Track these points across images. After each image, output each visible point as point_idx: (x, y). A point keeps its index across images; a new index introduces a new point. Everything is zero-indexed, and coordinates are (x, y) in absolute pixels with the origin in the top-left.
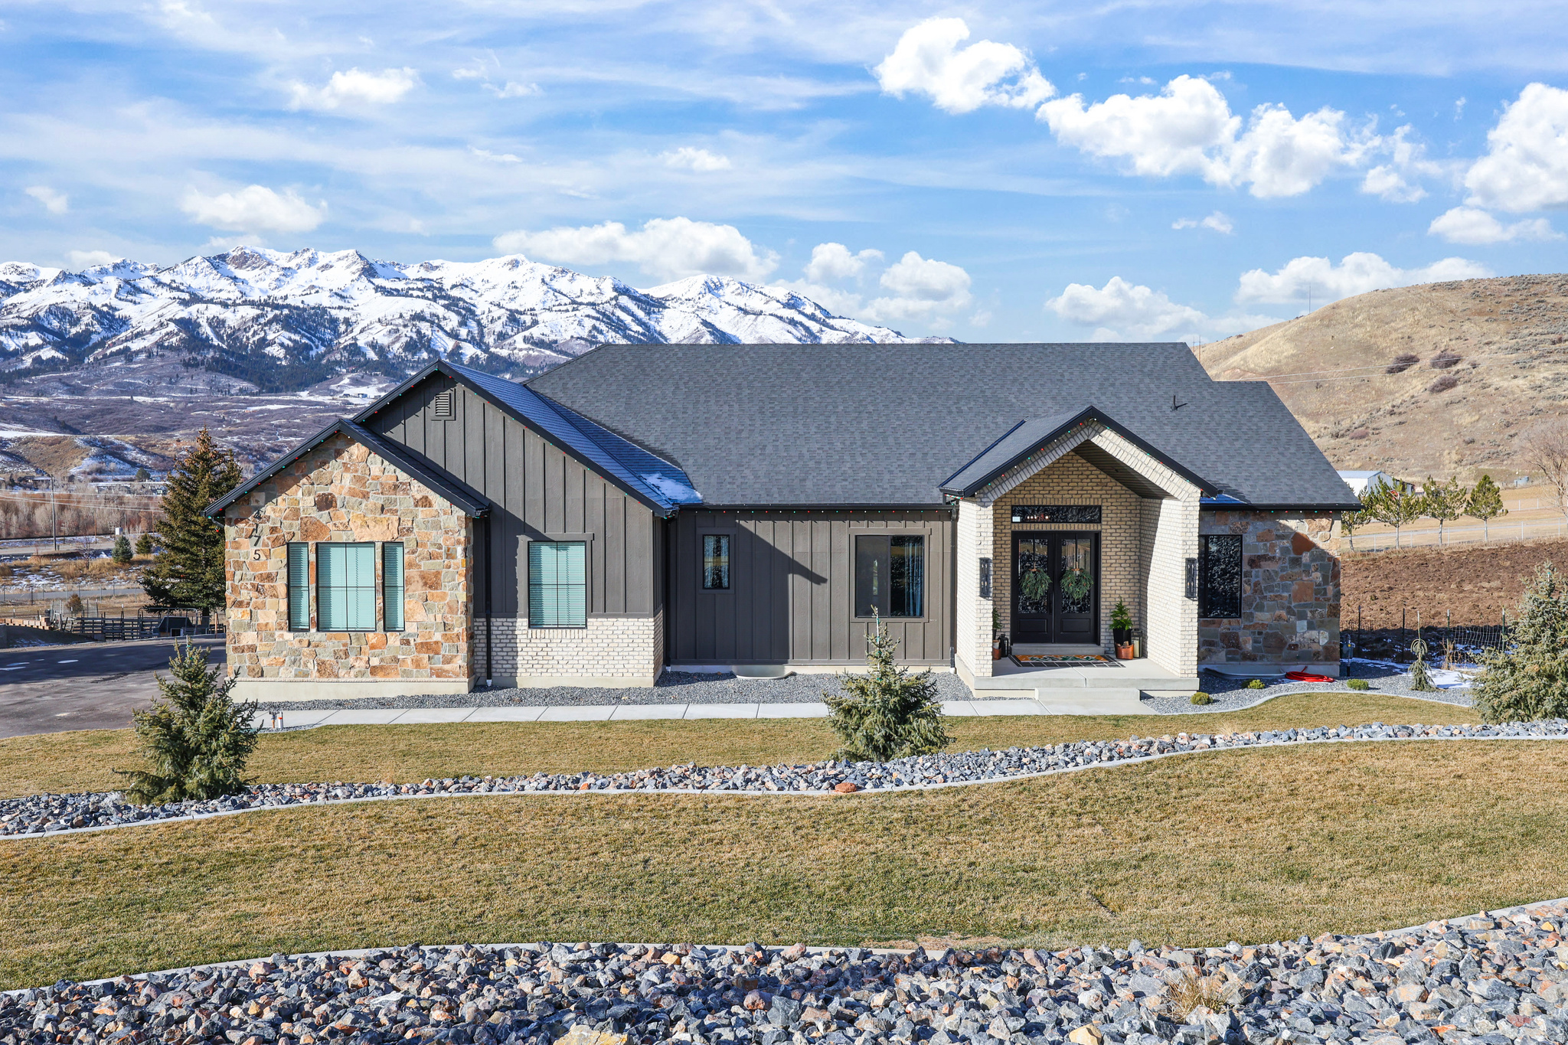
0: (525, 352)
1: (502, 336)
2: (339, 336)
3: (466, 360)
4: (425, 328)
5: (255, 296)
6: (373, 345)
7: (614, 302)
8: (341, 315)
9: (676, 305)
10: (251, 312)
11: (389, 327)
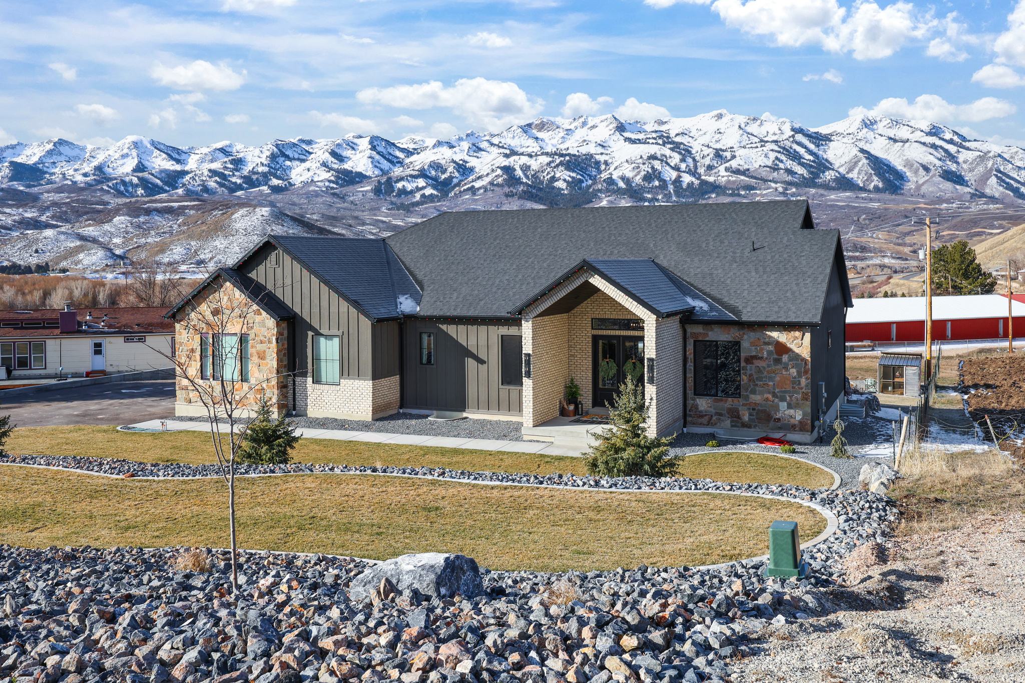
0: (726, 178)
1: (710, 168)
2: (600, 172)
3: (684, 185)
4: (657, 164)
5: (549, 149)
6: (623, 178)
7: (791, 139)
8: (602, 158)
9: (839, 138)
10: (545, 159)
11: (633, 165)
